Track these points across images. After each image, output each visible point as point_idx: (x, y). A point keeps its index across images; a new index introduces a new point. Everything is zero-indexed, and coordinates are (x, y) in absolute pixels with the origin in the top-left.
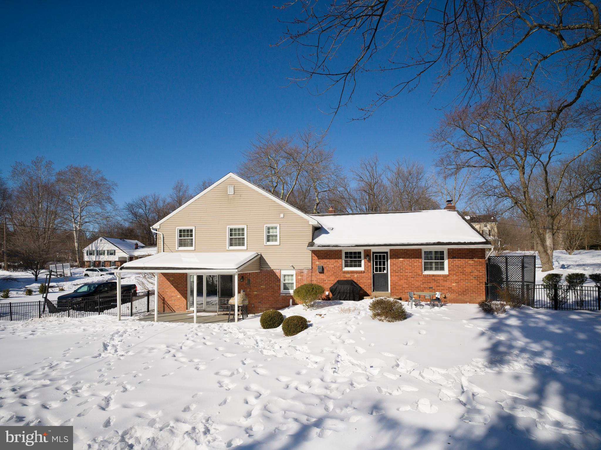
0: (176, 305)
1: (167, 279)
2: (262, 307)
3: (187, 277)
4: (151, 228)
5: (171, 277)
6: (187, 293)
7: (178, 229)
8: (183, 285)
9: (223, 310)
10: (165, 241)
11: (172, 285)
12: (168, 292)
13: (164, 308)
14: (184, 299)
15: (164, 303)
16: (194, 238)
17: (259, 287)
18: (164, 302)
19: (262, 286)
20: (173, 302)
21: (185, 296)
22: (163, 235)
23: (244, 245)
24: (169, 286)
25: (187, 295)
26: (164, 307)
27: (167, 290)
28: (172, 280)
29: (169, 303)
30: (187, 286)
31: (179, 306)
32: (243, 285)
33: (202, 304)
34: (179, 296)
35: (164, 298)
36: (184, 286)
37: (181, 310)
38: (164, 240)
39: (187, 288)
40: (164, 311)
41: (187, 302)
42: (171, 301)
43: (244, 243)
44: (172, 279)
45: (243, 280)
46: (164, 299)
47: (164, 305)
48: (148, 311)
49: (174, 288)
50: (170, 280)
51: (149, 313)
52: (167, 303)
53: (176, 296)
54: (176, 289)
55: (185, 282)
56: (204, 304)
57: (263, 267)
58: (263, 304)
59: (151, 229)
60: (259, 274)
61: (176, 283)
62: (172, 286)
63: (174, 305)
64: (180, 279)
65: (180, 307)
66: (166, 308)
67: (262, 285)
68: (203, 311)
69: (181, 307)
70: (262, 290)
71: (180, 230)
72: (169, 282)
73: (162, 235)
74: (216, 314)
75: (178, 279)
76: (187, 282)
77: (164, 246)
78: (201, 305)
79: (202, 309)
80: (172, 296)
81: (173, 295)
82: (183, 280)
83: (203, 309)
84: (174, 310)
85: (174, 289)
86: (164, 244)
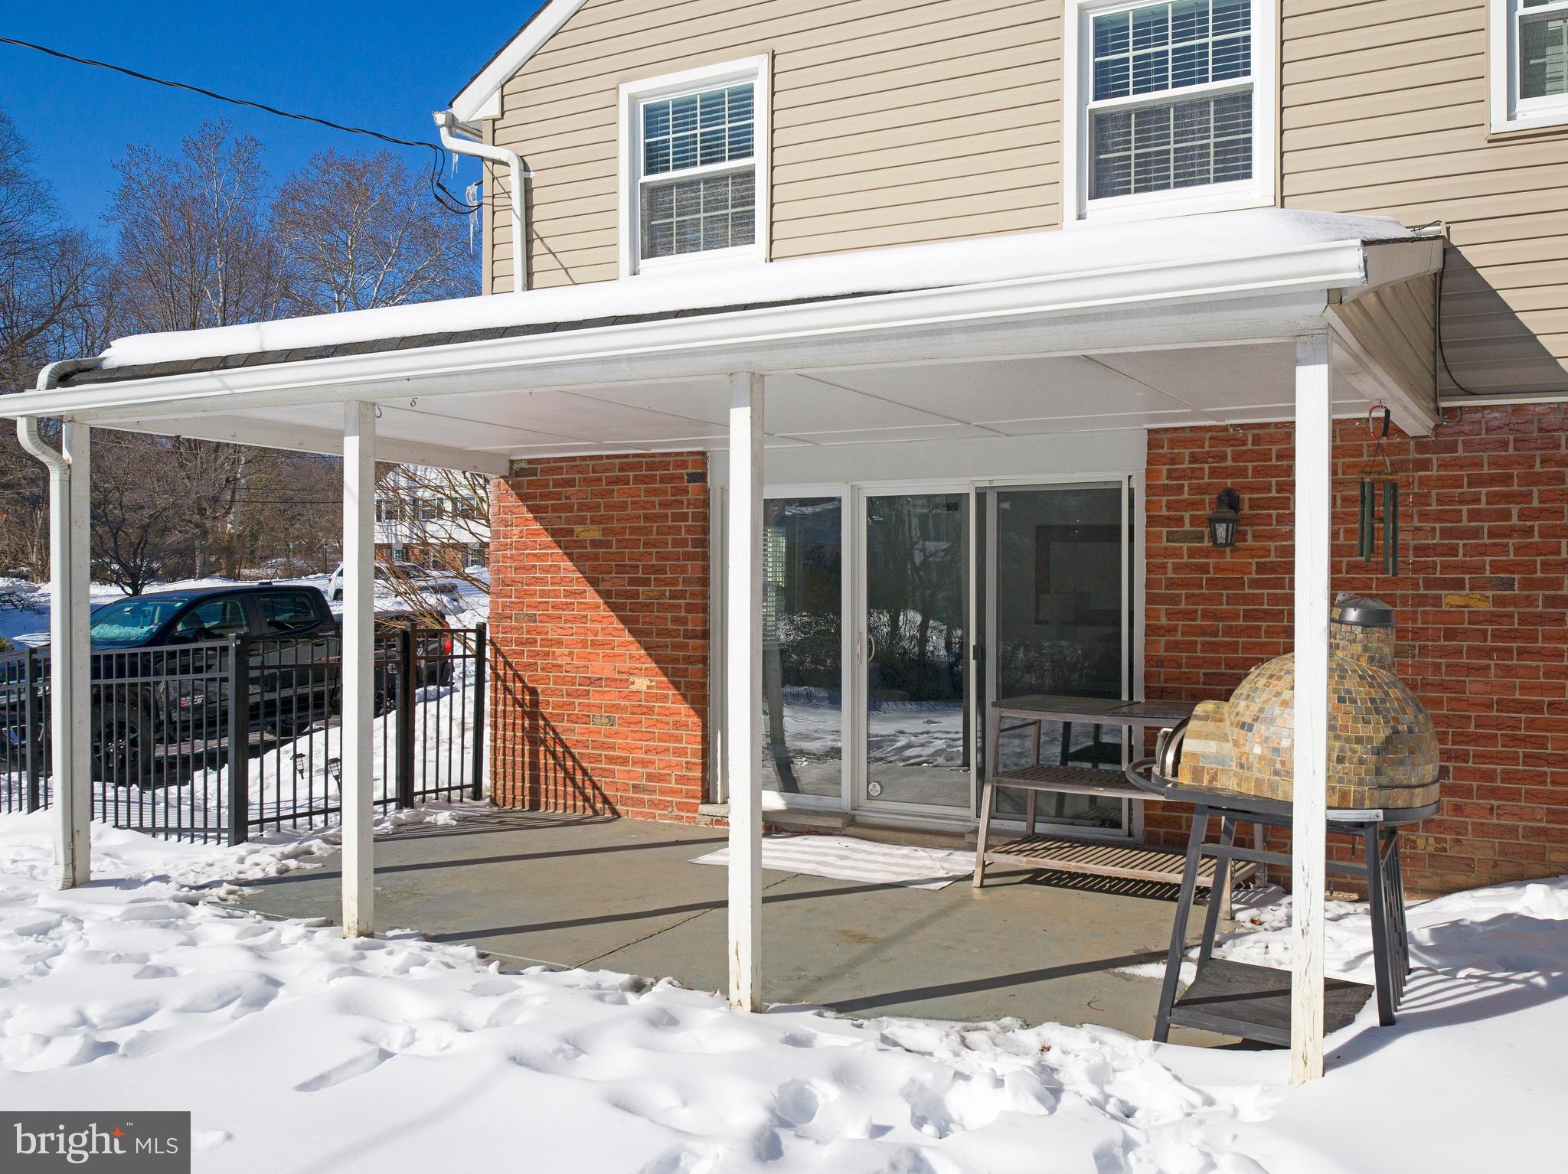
0: (624, 761)
1: (554, 533)
2: (1460, 830)
3: (706, 518)
4: (440, 118)
5: (582, 521)
6: (704, 660)
7: (633, 100)
8: (674, 582)
9: (1021, 826)
10: (537, 213)
11: (593, 582)
12: (559, 643)
13: (535, 779)
14: (684, 707)
15: (533, 738)
16: (759, 160)
17: (1421, 600)
18: (535, 728)
19: (1451, 599)
20: (600, 725)
21: (690, 686)
22: (526, 168)
23: (1244, 172)
24: (569, 594)
25: (705, 673)
26: (534, 766)
27: (552, 630)
28: (595, 543)
29: (573, 733)
30: (705, 595)
31: (644, 763)
32: (1226, 584)
33: (835, 753)
34: (641, 684)
35: (533, 692)
36: (681, 595)
37: (664, 805)
38: (528, 207)
39: (705, 609)
40: (535, 806)
41: (705, 739)
42: (586, 719)
43: (1247, 146)
44: (594, 533)
45: (1236, 536)
46: (535, 703)
47: (534, 754)
48: (406, 796)
49: (604, 612)
50: (581, 544)
51: (406, 814)
52: (557, 739)
53: (621, 681)
54: (623, 620)
55: (688, 556)
56: (846, 754)
57: (1466, 378)
58: (1467, 792)
59: (444, 131)
60: (1425, 465)
61: (621, 569)
62: (592, 597)
63: (610, 760)
64: (647, 531)
65: (650, 777)
66: (552, 781)
67: (1459, 585)
68: (837, 823)
69: (661, 778)
70: (1450, 635)
71: (648, 110)
72: (570, 556)
73: (515, 169)
74: (964, 862)
75: (633, 531)
76: (705, 557)
77: (529, 257)
78: (829, 766)
79: (828, 802)
80: (592, 682)
81: (600, 667)
82: (677, 543)
83: (845, 802)
84: (606, 800)
85: (605, 622)
86: (528, 242)
